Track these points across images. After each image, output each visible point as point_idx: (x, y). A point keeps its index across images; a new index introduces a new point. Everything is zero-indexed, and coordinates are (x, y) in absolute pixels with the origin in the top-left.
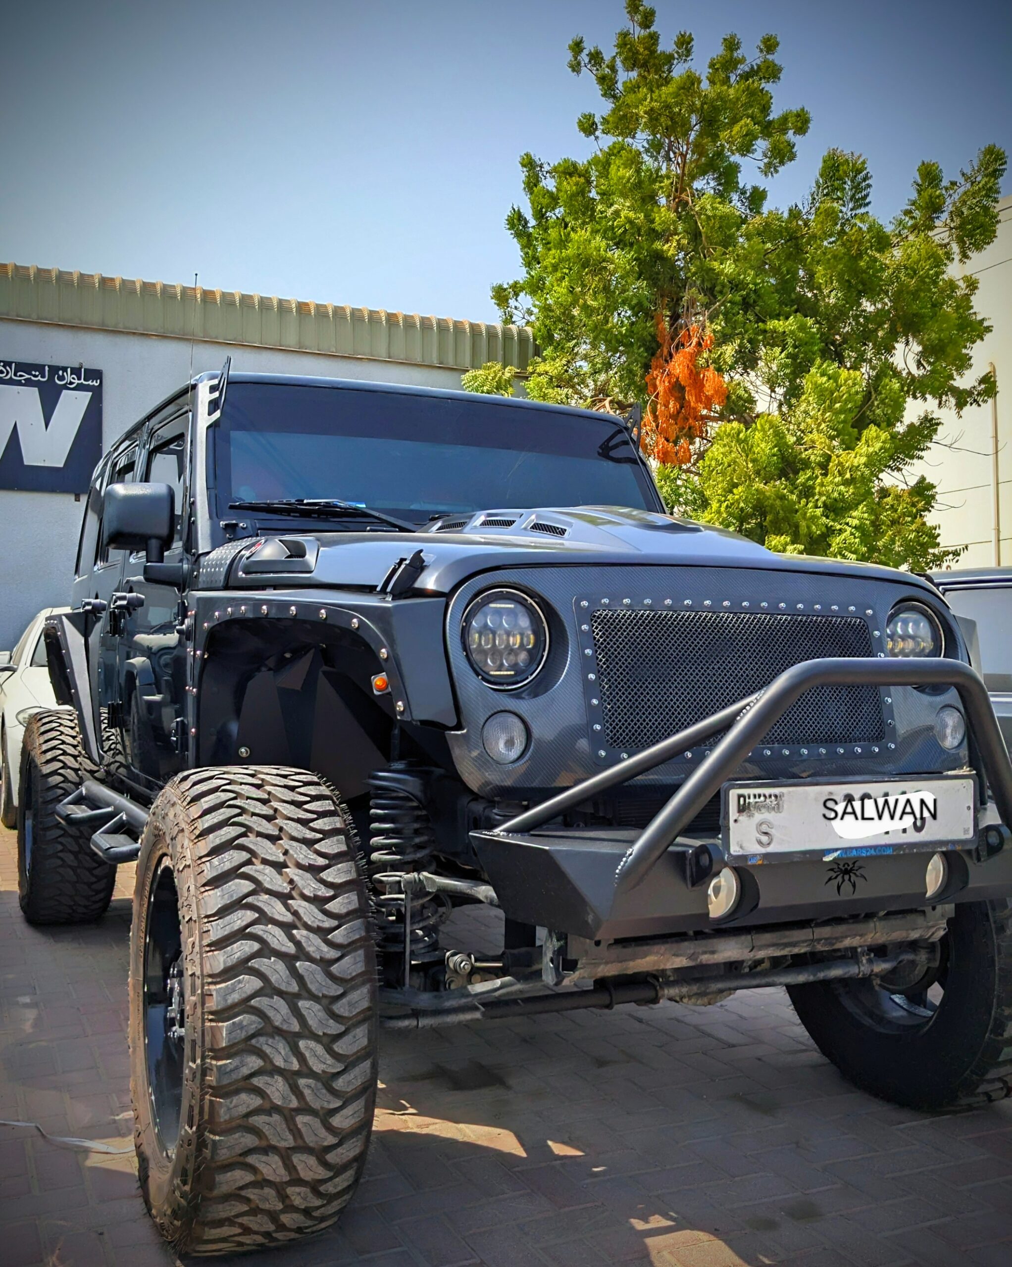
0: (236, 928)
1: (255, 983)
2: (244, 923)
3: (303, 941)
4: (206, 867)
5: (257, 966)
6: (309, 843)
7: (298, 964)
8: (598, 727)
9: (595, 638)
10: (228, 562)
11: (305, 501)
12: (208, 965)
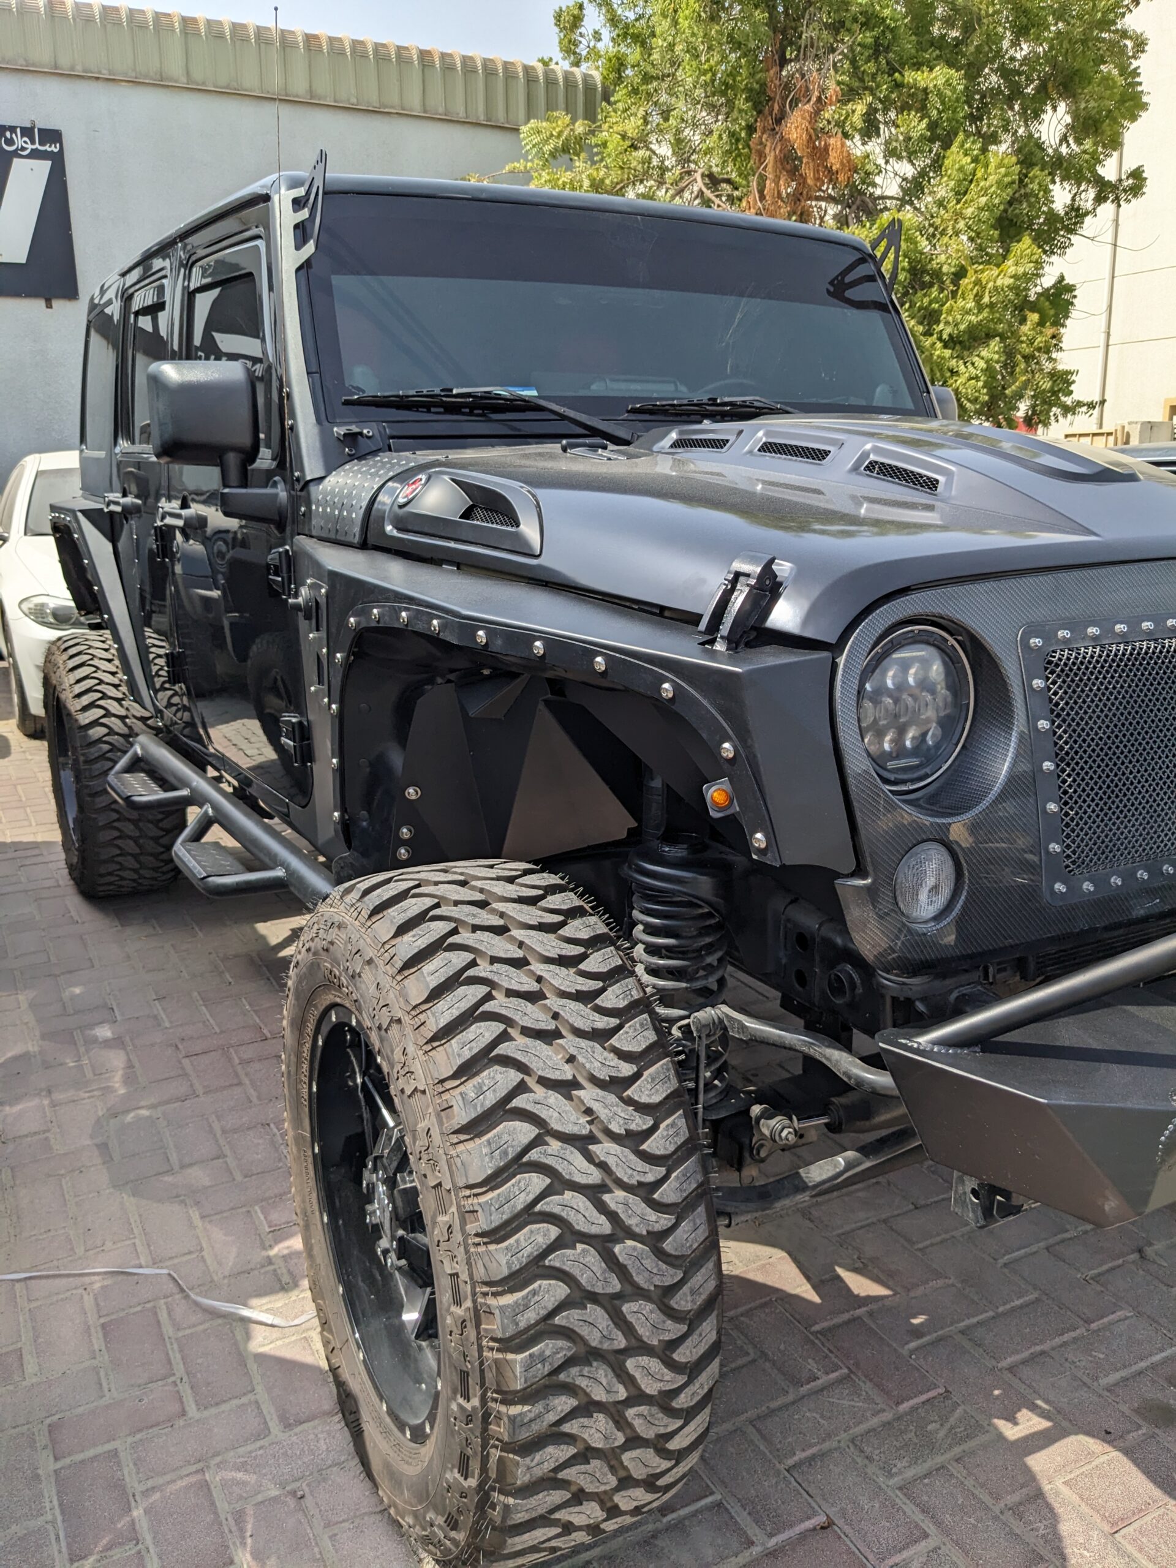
0: (520, 1207)
1: (559, 1291)
2: (531, 1197)
3: (619, 1211)
4: (454, 1098)
5: (557, 1264)
6: (600, 1036)
7: (617, 1249)
8: (1055, 847)
9: (1051, 700)
10: (364, 504)
11: (455, 392)
12: (482, 1270)
